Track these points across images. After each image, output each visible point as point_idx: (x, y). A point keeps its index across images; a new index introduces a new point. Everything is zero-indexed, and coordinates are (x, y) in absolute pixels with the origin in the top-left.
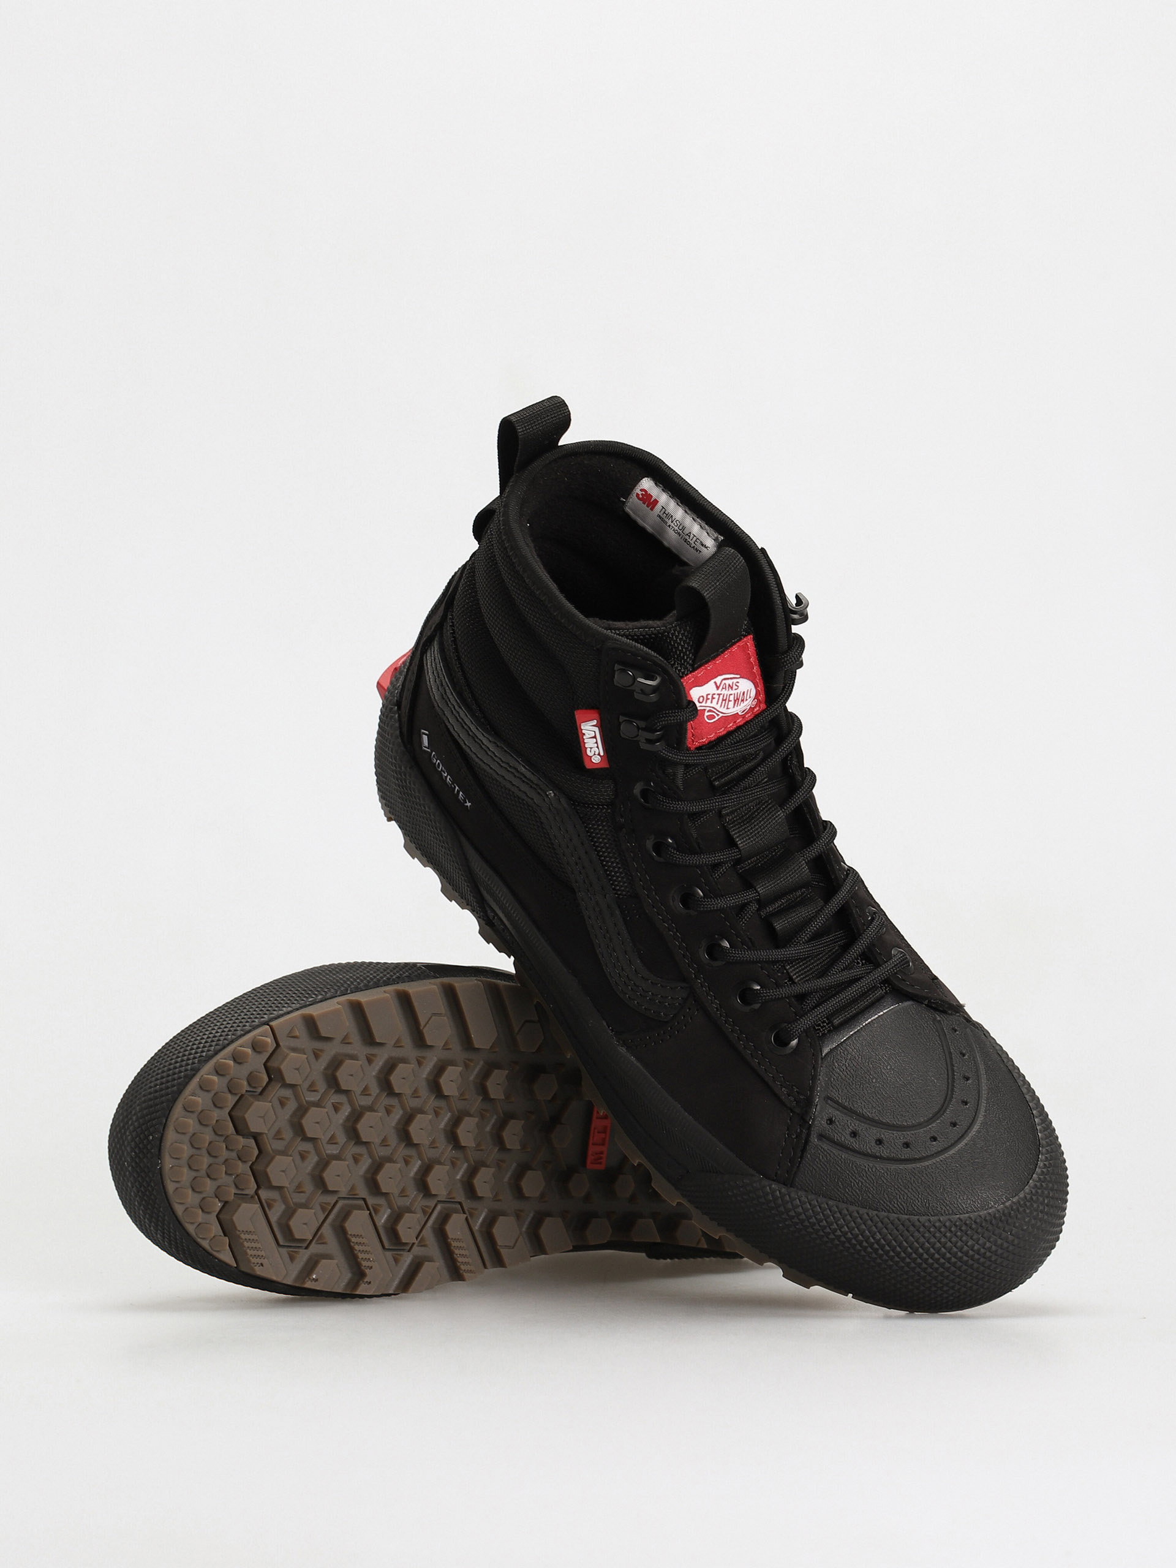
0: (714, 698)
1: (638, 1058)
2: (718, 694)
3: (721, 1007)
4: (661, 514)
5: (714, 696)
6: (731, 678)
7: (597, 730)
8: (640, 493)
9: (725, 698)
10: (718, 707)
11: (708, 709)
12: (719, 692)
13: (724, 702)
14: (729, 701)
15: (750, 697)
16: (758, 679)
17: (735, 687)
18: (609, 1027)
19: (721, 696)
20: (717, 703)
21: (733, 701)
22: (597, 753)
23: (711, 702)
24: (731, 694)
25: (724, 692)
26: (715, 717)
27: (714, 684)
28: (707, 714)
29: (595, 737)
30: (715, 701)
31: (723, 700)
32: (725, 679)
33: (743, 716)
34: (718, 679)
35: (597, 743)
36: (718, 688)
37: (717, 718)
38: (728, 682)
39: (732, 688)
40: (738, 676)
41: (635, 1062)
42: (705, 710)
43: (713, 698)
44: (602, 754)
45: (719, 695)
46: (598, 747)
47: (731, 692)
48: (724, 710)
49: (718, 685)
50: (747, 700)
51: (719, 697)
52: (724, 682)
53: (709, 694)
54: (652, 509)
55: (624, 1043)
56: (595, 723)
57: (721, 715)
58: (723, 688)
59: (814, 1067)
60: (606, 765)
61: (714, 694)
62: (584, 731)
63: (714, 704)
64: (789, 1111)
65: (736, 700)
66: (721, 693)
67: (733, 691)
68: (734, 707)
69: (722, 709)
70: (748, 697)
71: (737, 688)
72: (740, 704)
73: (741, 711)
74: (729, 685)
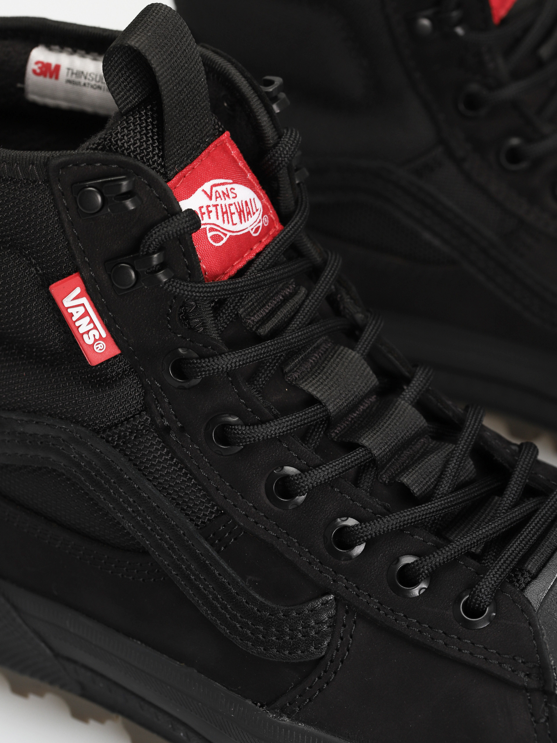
0: (211, 211)
1: (307, 722)
2: (214, 206)
3: (381, 605)
4: (69, 78)
5: (210, 209)
6: (223, 184)
7: (84, 300)
8: (36, 67)
9: (224, 210)
10: (220, 222)
11: (208, 227)
12: (213, 202)
13: (225, 216)
14: (232, 214)
15: (257, 210)
16: (258, 187)
17: (231, 195)
18: (256, 704)
20: (218, 218)
21: (237, 214)
22: (97, 337)
23: (210, 218)
24: (232, 205)
25: (219, 202)
26: (222, 239)
27: (203, 193)
28: (209, 235)
29: (86, 314)
30: (213, 215)
31: (223, 214)
32: (215, 185)
33: (259, 239)
34: (207, 186)
35: (92, 321)
36: (210, 198)
37: (225, 239)
38: (220, 189)
39: (228, 196)
40: (231, 181)
41: (306, 728)
42: (206, 230)
43: (210, 212)
44: (104, 335)
45: (216, 206)
46: (95, 327)
47: (228, 201)
48: (230, 227)
49: (209, 193)
50: (254, 213)
51: (217, 209)
52: (214, 189)
53: (202, 207)
54: (57, 78)
55: (283, 711)
56: (78, 291)
57: (229, 234)
58: (217, 198)
59: (530, 624)
60: (115, 351)
61: (209, 206)
62: (70, 311)
63: (213, 220)
64: (524, 691)
65: (240, 213)
66: (218, 205)
67: (232, 201)
68: (241, 223)
69: (227, 226)
70: (255, 210)
71: (234, 196)
72: (248, 220)
73: (252, 229)
74: (224, 193)
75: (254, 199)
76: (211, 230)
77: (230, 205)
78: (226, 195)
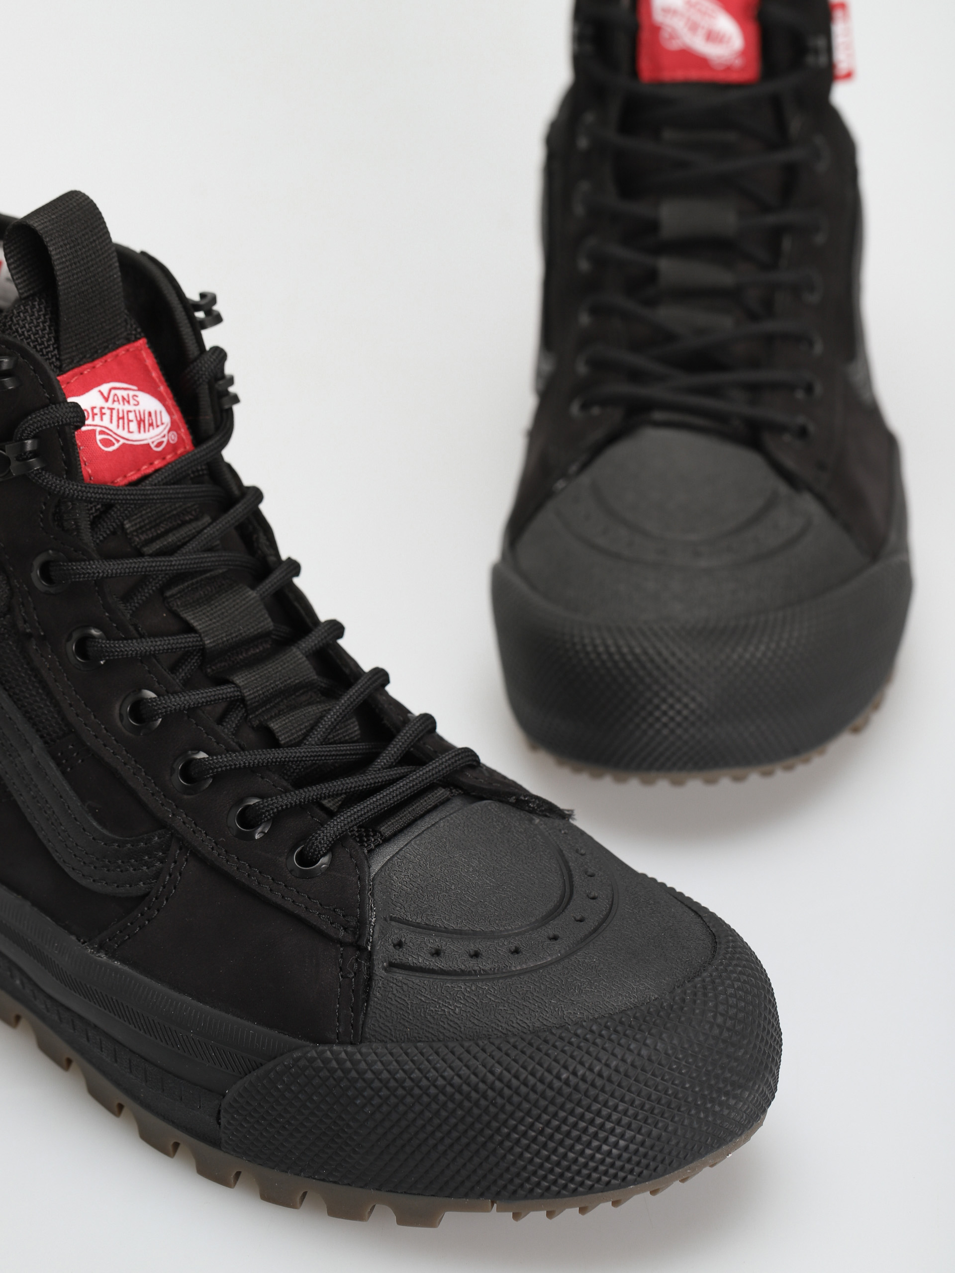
0: (104, 414)
1: (124, 961)
2: (109, 408)
3: (217, 844)
5: (104, 411)
6: (125, 389)
9: (121, 415)
10: (113, 426)
11: (98, 429)
12: (109, 404)
13: (121, 421)
14: (129, 421)
15: (163, 425)
16: (170, 402)
17: (132, 401)
18: (79, 941)
19: (115, 413)
20: (111, 422)
21: (135, 422)
23: (102, 419)
24: (131, 411)
25: (116, 405)
26: (113, 444)
27: (99, 394)
28: (99, 437)
30: (106, 418)
31: (119, 418)
32: (115, 388)
33: (161, 455)
34: (105, 388)
36: (107, 400)
37: (117, 446)
38: (120, 393)
39: (128, 402)
40: (135, 388)
41: (120, 967)
42: (94, 431)
43: (102, 414)
45: (112, 409)
47: (127, 407)
48: (125, 434)
49: (106, 394)
50: (158, 426)
51: (112, 413)
52: (113, 392)
53: (95, 407)
55: (101, 947)
57: (122, 441)
58: (114, 401)
59: (359, 878)
61: (103, 408)
63: (106, 422)
64: (339, 945)
65: (140, 422)
66: (114, 409)
67: (131, 408)
68: (139, 432)
69: (120, 432)
70: (159, 423)
71: (136, 403)
72: (149, 431)
73: (153, 442)
74: (123, 398)
75: (161, 412)
76: (102, 432)
77: (129, 412)
78: (126, 400)
